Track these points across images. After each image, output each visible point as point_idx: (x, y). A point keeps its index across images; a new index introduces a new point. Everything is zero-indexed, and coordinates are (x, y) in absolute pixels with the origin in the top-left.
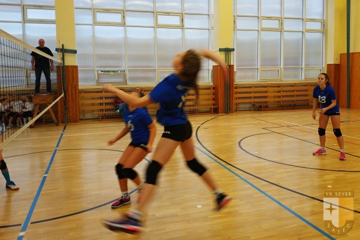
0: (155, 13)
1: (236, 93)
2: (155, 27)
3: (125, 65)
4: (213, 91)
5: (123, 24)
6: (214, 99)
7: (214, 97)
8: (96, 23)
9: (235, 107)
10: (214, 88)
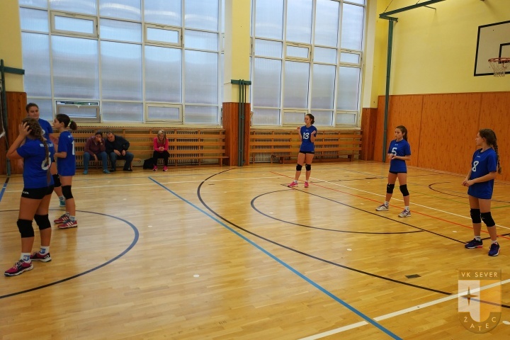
0: (143, 25)
1: (253, 140)
2: (144, 44)
3: (98, 95)
4: (223, 137)
5: (96, 37)
6: (223, 148)
7: (223, 144)
8: (53, 32)
9: (250, 158)
10: (224, 133)
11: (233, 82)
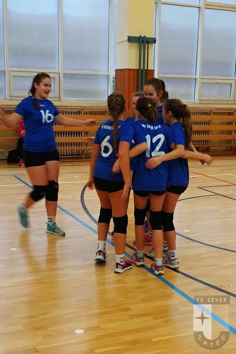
11: (130, 39)
